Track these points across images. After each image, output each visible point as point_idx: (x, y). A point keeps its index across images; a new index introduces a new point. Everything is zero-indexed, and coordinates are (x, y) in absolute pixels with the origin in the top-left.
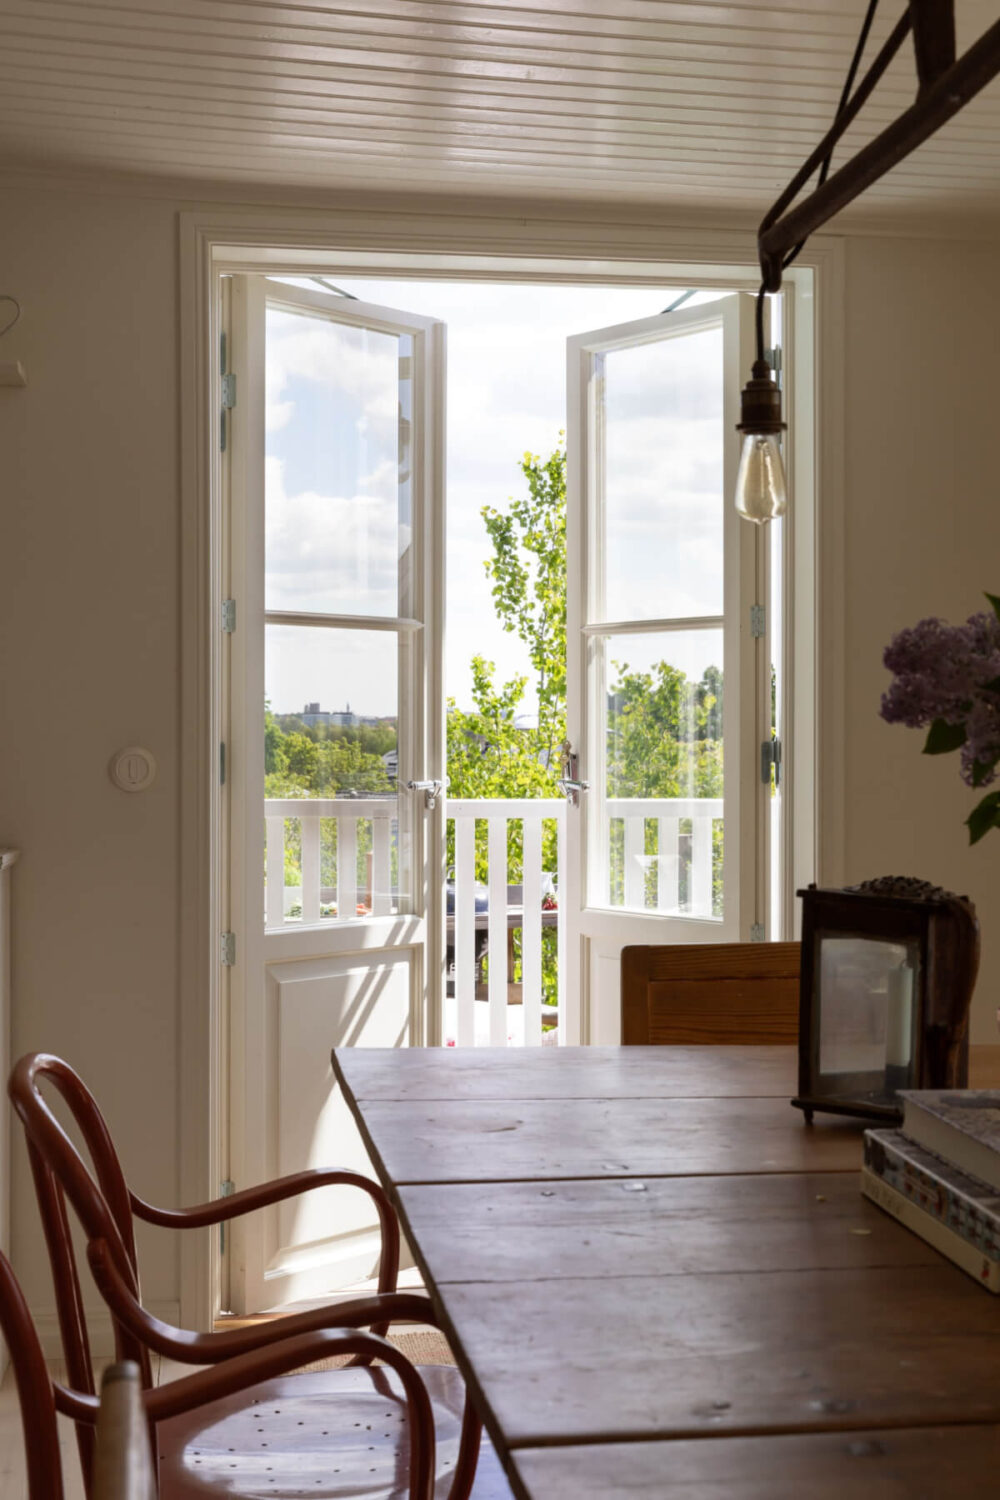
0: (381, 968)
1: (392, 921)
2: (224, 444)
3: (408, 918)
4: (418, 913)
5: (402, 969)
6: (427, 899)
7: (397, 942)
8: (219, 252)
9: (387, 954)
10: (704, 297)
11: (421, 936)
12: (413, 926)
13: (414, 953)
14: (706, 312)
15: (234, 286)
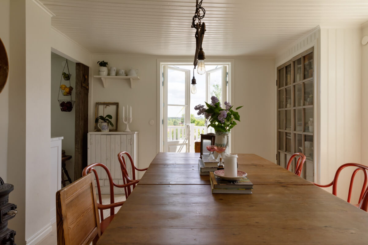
0: (182, 146)
1: (183, 140)
2: (163, 85)
3: (186, 140)
4: (187, 139)
5: (185, 146)
6: (188, 138)
7: (184, 143)
8: (161, 63)
9: (183, 144)
10: (219, 66)
11: (187, 142)
12: (186, 141)
13: (187, 144)
14: (220, 68)
15: (164, 67)
